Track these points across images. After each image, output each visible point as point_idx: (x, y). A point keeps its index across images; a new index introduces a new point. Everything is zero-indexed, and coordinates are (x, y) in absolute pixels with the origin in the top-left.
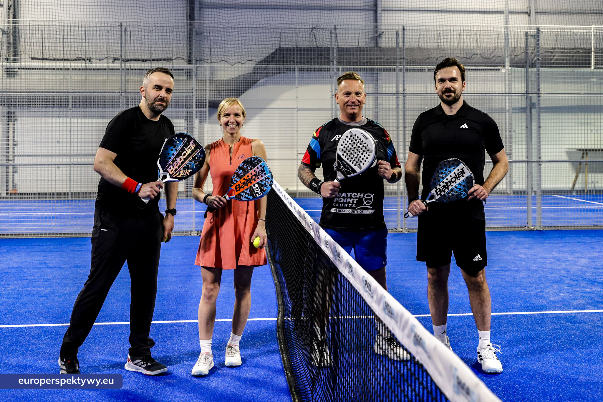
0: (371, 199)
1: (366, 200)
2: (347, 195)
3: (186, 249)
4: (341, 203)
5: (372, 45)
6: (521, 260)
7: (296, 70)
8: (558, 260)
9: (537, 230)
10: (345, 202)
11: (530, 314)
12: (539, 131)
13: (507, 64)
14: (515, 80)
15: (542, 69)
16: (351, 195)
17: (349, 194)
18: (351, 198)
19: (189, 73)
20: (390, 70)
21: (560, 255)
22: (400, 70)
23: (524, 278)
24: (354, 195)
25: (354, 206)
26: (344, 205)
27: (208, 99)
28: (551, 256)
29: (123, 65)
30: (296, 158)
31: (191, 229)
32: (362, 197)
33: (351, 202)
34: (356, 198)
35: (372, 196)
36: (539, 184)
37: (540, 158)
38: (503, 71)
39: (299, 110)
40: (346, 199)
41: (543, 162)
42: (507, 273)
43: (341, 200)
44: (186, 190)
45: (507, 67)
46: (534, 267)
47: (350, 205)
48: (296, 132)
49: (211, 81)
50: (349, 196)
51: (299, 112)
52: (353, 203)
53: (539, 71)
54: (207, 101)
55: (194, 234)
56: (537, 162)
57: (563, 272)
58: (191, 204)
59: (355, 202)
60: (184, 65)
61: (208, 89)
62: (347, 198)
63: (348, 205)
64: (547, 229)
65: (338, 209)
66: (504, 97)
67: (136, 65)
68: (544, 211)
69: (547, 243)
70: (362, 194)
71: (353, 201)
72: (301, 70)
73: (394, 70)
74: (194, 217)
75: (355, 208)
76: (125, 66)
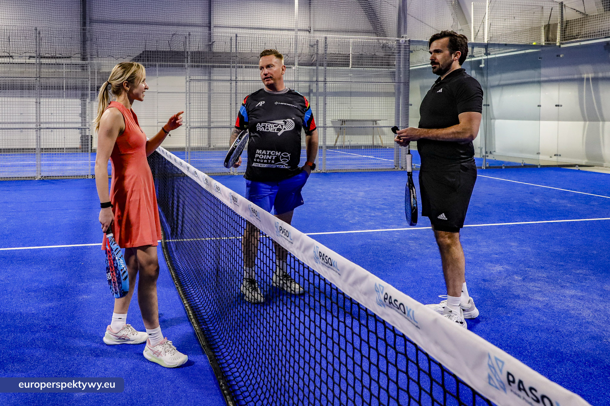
0: (288, 158)
1: (282, 157)
2: (267, 152)
3: (86, 188)
4: (262, 159)
5: (207, 50)
6: (319, 193)
7: (157, 66)
8: (345, 193)
9: (323, 173)
10: (265, 158)
11: (340, 233)
12: (325, 106)
13: (296, 63)
14: (301, 75)
15: (328, 68)
16: (270, 152)
17: (268, 152)
18: (270, 155)
19: (83, 67)
20: (225, 67)
21: (344, 190)
22: (233, 67)
23: (326, 206)
24: (273, 153)
25: (273, 162)
26: (264, 161)
27: (96, 85)
28: (338, 190)
29: (38, 61)
30: (156, 125)
31: (88, 174)
32: (279, 155)
33: (270, 158)
34: (275, 155)
35: (289, 155)
36: (324, 141)
37: (325, 124)
38: (293, 68)
39: (159, 93)
40: (265, 156)
41: (327, 127)
42: (314, 203)
43: (261, 156)
44: (81, 147)
45: (296, 66)
46: (330, 198)
47: (269, 161)
48: (156, 108)
49: (98, 73)
50: (268, 154)
51: (159, 94)
52: (272, 159)
53: (326, 68)
54: (96, 86)
55: (90, 177)
56: (323, 127)
57: (351, 202)
58: (88, 156)
59: (274, 158)
60: (81, 62)
61: (96, 78)
62: (267, 155)
63: (268, 161)
64: (329, 172)
65: (259, 164)
66: (293, 84)
67: (47, 61)
68: (328, 160)
69: (333, 181)
70: (280, 153)
71: (272, 157)
72: (160, 66)
73: (229, 67)
74: (90, 165)
75: (273, 164)
76: (39, 61)
